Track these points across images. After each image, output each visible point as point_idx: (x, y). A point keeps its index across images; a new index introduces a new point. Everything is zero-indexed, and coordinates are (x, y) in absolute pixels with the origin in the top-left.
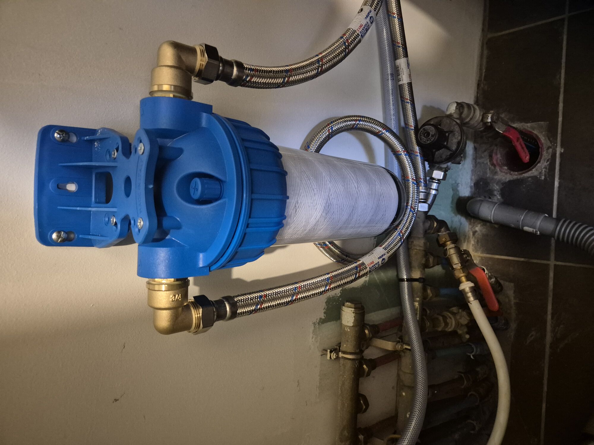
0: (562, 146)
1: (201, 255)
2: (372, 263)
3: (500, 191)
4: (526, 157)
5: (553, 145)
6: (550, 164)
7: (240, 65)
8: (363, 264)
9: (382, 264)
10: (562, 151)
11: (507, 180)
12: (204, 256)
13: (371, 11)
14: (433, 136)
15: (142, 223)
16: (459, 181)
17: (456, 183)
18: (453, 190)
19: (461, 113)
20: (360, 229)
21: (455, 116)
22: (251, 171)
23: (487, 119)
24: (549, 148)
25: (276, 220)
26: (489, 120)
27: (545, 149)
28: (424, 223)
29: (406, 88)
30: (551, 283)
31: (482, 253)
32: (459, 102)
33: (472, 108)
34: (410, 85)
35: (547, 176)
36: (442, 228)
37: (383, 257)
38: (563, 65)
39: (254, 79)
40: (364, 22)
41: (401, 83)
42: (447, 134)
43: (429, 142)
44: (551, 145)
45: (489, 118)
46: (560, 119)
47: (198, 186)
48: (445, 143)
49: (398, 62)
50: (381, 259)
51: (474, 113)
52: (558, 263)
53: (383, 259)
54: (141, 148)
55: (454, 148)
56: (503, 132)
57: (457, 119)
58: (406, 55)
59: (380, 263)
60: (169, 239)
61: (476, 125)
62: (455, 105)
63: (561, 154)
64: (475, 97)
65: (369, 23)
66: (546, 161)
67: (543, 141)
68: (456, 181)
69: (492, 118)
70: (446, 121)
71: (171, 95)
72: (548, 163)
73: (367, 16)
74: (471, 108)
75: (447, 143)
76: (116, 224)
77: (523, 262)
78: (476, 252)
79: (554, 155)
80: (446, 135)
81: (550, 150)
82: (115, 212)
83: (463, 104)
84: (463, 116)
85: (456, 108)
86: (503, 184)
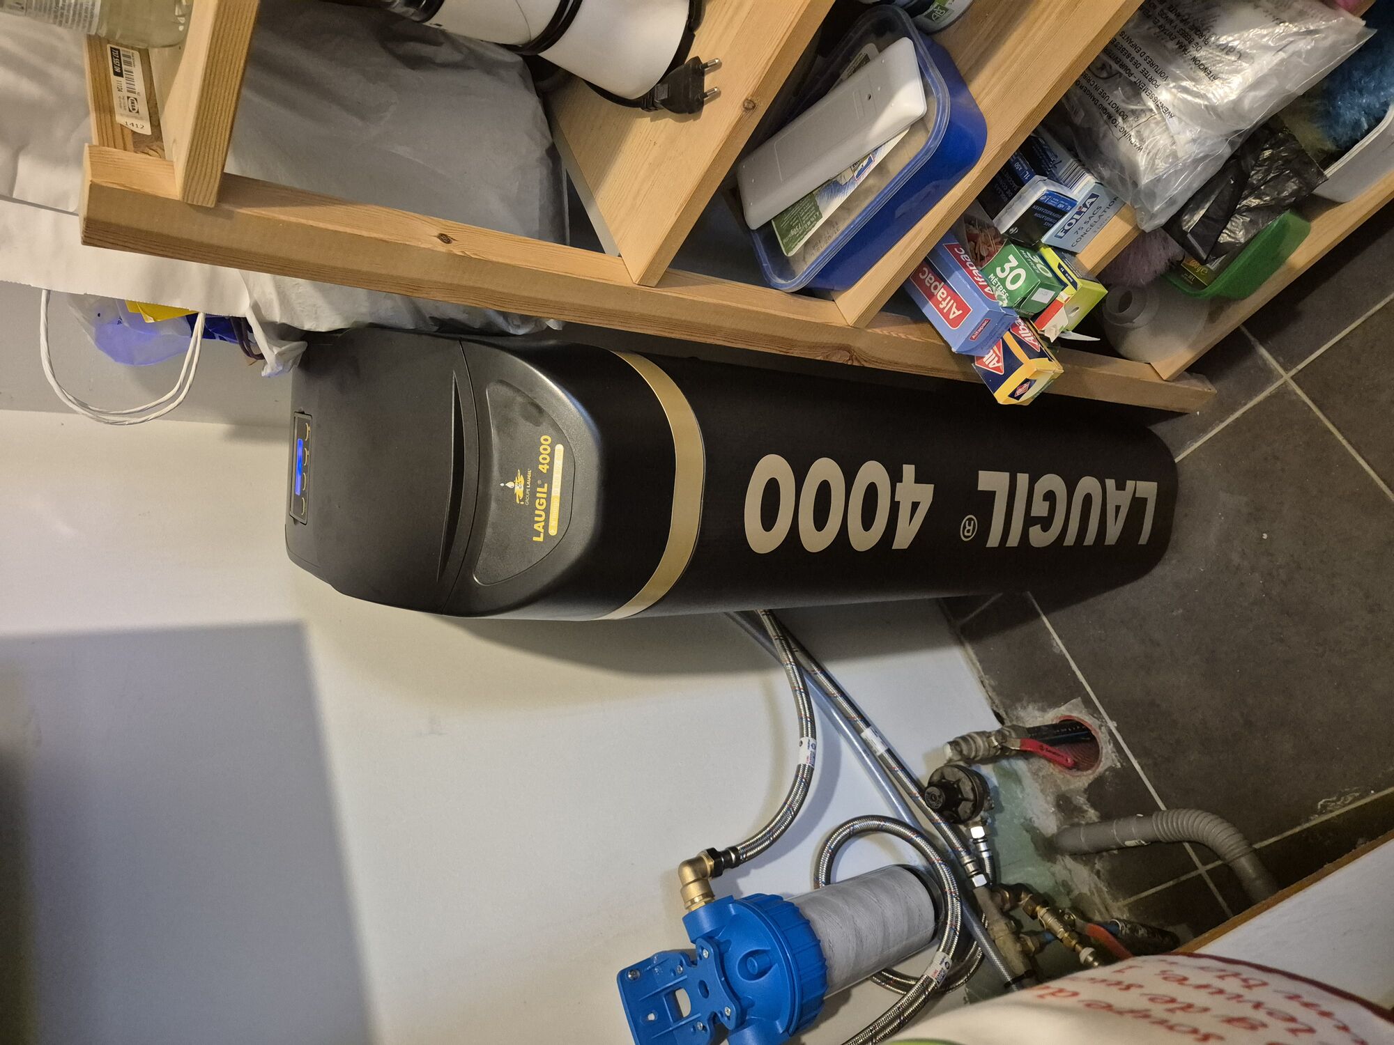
0: (1111, 719)
1: (777, 1022)
2: (935, 973)
3: (1086, 802)
4: (1067, 761)
5: (1102, 722)
6: (1114, 744)
7: (734, 849)
8: (928, 978)
9: (948, 968)
10: (1116, 725)
11: (1086, 785)
12: (780, 1022)
13: (809, 741)
14: (940, 797)
15: (729, 1010)
16: (1030, 815)
17: (1027, 820)
18: (1027, 831)
19: (961, 752)
20: (904, 943)
21: (957, 758)
22: (783, 933)
23: (993, 743)
24: (1100, 727)
25: (820, 964)
26: (996, 744)
27: (1098, 730)
28: (992, 898)
29: (887, 756)
30: (1220, 899)
31: (1124, 899)
32: (951, 740)
33: (970, 739)
34: (889, 751)
35: (1121, 761)
36: (1021, 894)
37: (945, 961)
38: (1051, 630)
39: (749, 854)
40: (809, 753)
41: (878, 754)
42: (956, 786)
43: (940, 805)
44: (1100, 723)
45: (994, 741)
46: (1088, 689)
47: (755, 964)
48: (960, 796)
49: (863, 735)
50: (944, 964)
51: (975, 742)
52: (1210, 866)
53: (946, 963)
54: (705, 954)
55: (971, 796)
56: (1020, 747)
57: (959, 761)
58: (868, 724)
59: (945, 968)
60: (749, 1019)
61: (987, 754)
62: (948, 746)
63: (1117, 728)
64: (987, 699)
65: (813, 750)
66: (1108, 744)
67: (1089, 722)
68: (1025, 818)
69: (997, 740)
70: (948, 772)
71: (703, 904)
72: (1112, 745)
73: (809, 747)
74: (968, 740)
75: (962, 795)
76: (704, 1027)
77: (1174, 886)
78: (1117, 901)
79: (1111, 733)
80: (955, 788)
81: (1103, 728)
82: (699, 1017)
83: (957, 740)
84: (965, 752)
85: (952, 750)
86: (1086, 790)
